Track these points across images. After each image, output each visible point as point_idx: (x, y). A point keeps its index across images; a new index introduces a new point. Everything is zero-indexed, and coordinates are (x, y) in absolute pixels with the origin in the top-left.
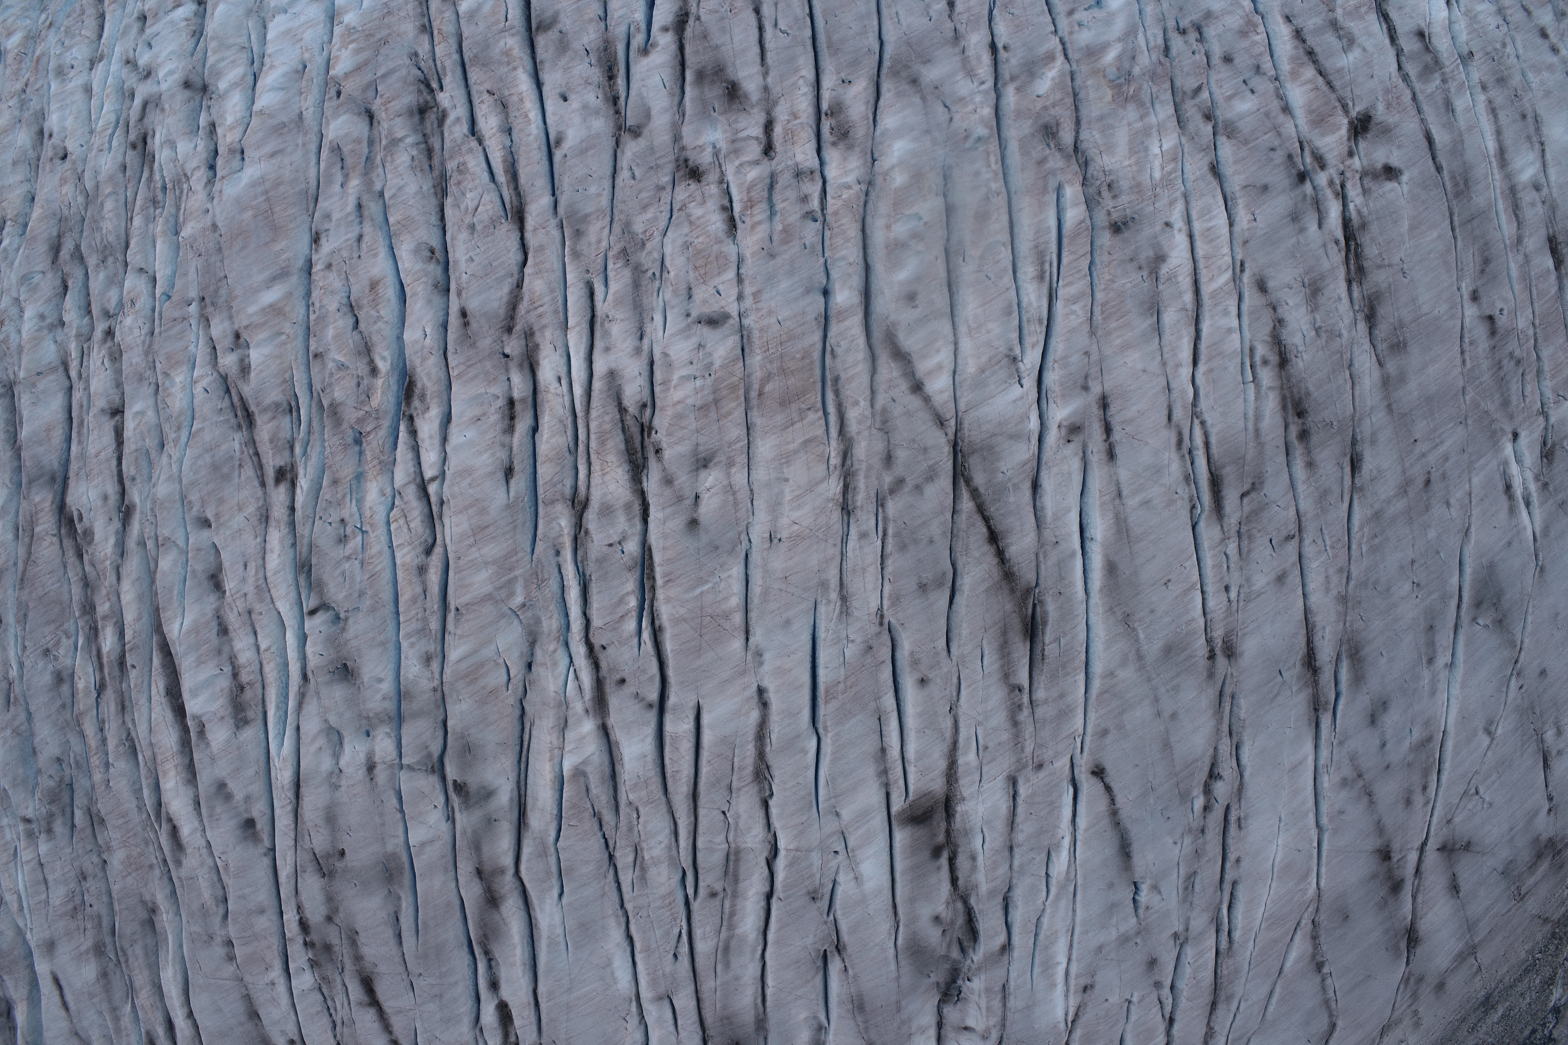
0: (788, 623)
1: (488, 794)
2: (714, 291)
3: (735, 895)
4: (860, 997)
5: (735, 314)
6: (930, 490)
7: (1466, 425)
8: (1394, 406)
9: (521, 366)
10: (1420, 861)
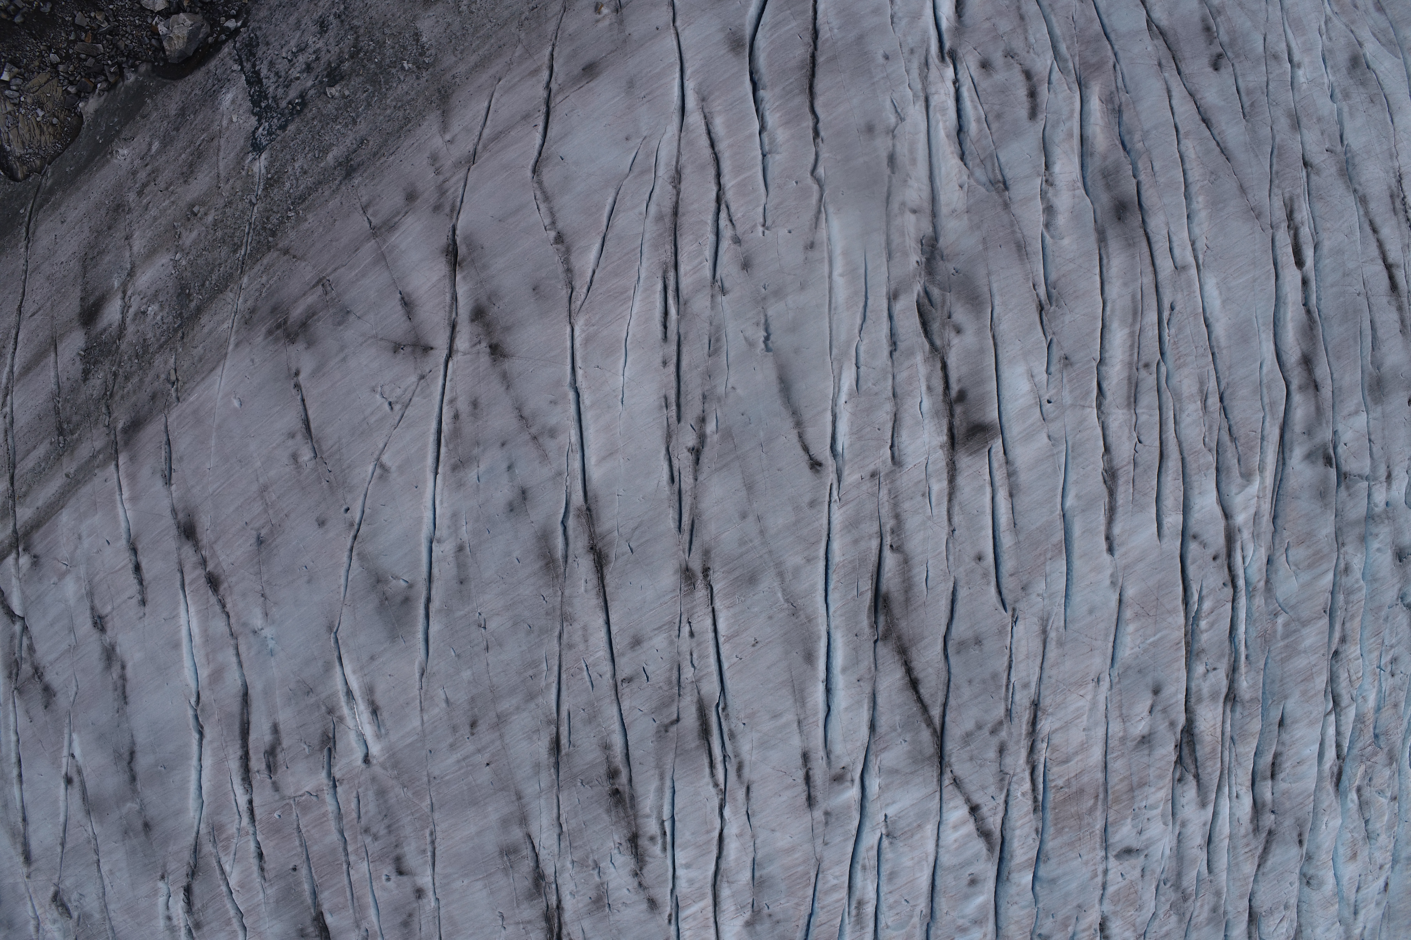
0: (1091, 611)
1: (1309, 457)
2: (1126, 876)
3: (1130, 364)
4: (1021, 258)
5: (1112, 859)
6: (969, 725)
7: (428, 775)
8: (514, 798)
9: (1264, 805)
10: (452, 339)
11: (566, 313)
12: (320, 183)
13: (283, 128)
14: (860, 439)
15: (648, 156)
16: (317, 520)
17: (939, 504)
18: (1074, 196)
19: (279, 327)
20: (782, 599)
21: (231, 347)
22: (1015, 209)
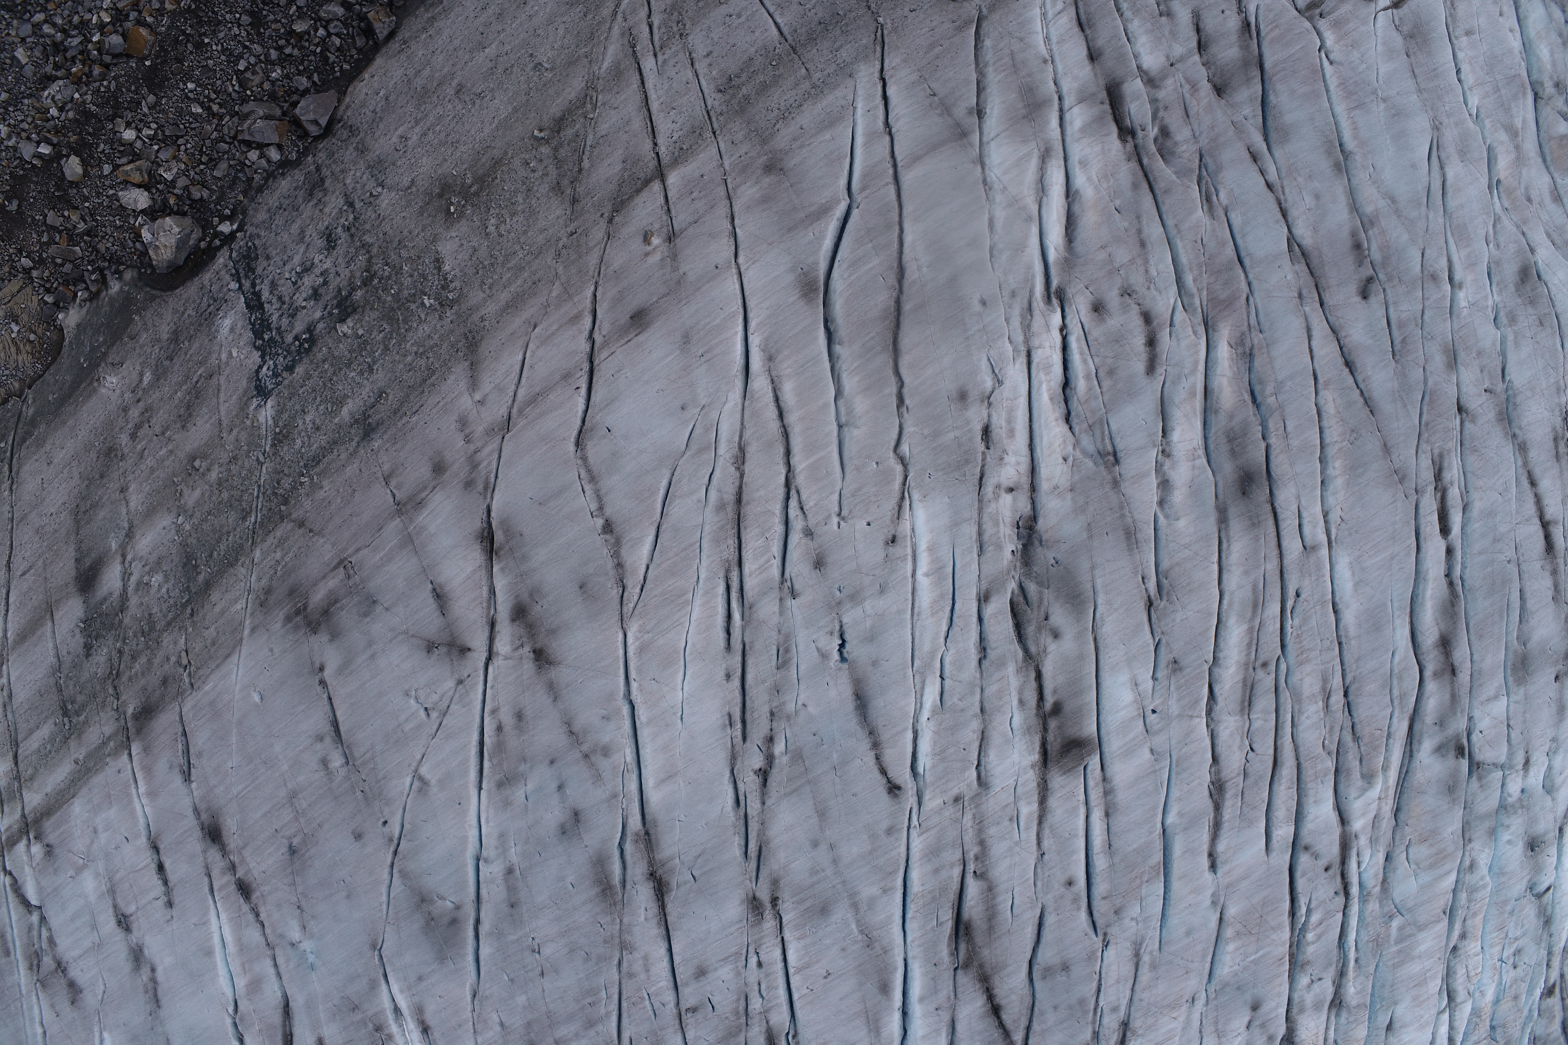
0: (1188, 934)
1: (1440, 749)
3: (1246, 664)
4: (1130, 549)
10: (491, 639)
11: (617, 618)
12: (335, 443)
13: (290, 369)
14: (943, 760)
15: (707, 430)
16: (353, 833)
17: (1027, 828)
18: (1194, 467)
19: (298, 612)
20: (856, 931)
21: (246, 632)
22: (1126, 487)
